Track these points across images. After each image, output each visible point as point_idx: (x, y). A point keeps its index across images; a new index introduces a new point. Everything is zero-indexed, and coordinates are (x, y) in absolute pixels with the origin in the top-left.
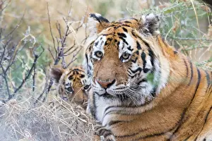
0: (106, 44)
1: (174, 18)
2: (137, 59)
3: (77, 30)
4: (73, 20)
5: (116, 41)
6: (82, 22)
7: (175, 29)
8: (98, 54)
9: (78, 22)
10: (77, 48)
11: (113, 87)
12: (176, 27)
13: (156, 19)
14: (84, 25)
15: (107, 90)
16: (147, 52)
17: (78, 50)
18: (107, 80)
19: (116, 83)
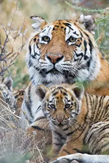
0: (54, 29)
1: (100, 30)
2: (81, 44)
3: (15, 38)
4: (12, 29)
5: (62, 27)
6: (19, 32)
7: (100, 40)
8: (45, 39)
9: (16, 31)
10: (15, 54)
11: (61, 62)
12: (102, 38)
13: (92, 21)
14: (21, 35)
15: (56, 65)
16: (87, 41)
17: (15, 56)
18: (57, 54)
19: (64, 59)
